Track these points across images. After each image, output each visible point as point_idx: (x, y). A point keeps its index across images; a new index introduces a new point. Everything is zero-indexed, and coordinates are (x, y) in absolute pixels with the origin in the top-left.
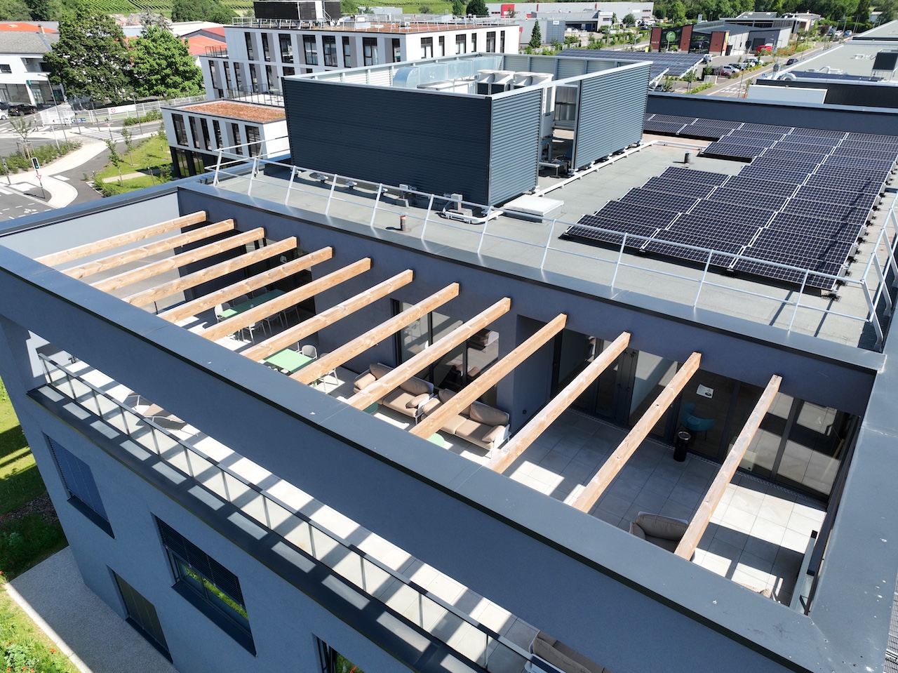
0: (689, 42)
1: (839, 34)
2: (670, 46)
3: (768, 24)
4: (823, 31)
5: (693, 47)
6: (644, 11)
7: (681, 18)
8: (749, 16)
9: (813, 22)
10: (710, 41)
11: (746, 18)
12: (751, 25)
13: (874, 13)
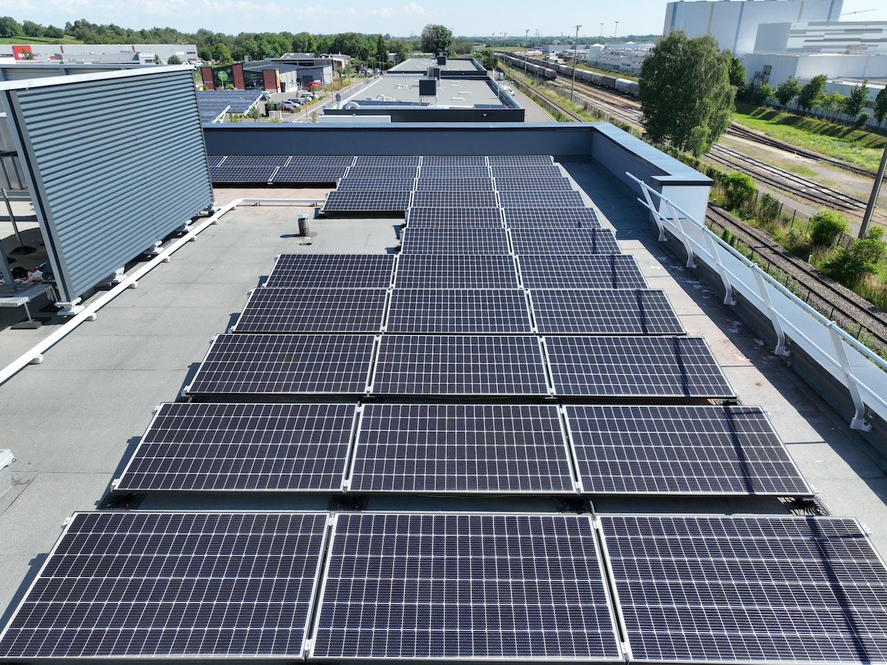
0: (243, 81)
1: (370, 71)
2: (225, 85)
3: (311, 63)
4: (358, 69)
5: (248, 85)
6: (188, 53)
7: (227, 59)
8: (291, 56)
9: (347, 61)
10: (263, 79)
11: (289, 58)
12: (296, 64)
13: (390, 54)
